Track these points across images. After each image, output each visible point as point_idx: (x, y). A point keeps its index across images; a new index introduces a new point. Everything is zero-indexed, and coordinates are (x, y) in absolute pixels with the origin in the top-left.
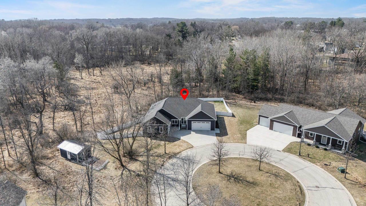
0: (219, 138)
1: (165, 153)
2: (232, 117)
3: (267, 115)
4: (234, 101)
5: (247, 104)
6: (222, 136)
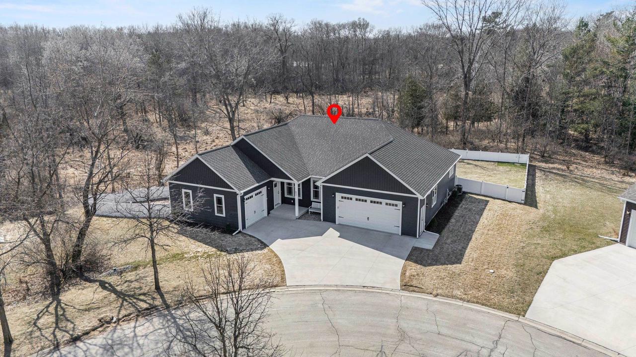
2: (525, 204)
4: (565, 167)
5: (606, 179)
6: (431, 265)
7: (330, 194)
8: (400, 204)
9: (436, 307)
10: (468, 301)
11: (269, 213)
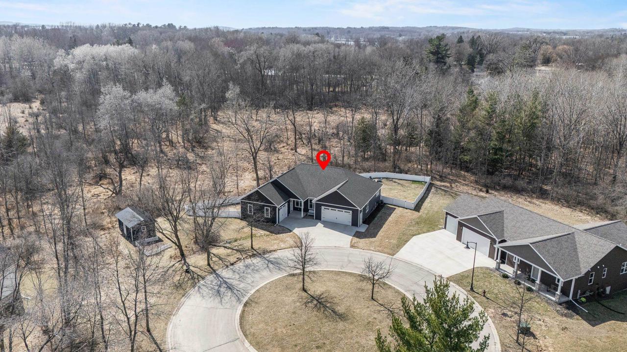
0: (356, 240)
1: (252, 247)
2: (414, 210)
3: (457, 214)
4: (450, 185)
6: (363, 238)
7: (318, 207)
8: (351, 212)
9: (363, 253)
10: (375, 251)
11: (288, 215)
